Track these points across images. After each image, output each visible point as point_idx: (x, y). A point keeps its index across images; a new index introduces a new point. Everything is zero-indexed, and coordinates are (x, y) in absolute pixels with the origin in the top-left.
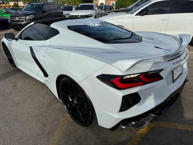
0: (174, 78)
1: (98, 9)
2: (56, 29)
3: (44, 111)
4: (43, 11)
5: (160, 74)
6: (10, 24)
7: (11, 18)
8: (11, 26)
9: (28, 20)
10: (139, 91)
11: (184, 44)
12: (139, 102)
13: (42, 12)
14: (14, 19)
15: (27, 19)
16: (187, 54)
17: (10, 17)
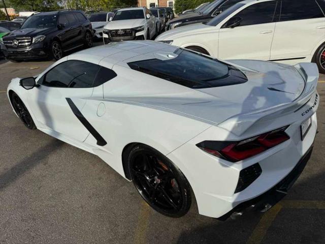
0: (303, 134)
1: (151, 15)
2: (111, 69)
3: (106, 201)
4: (58, 26)
5: (285, 131)
6: (4, 53)
7: (6, 41)
8: (6, 56)
9: (35, 43)
10: (260, 161)
11: (311, 81)
12: (259, 175)
13: (57, 29)
14: (11, 43)
15: (33, 42)
16: (317, 95)
17: (4, 40)
